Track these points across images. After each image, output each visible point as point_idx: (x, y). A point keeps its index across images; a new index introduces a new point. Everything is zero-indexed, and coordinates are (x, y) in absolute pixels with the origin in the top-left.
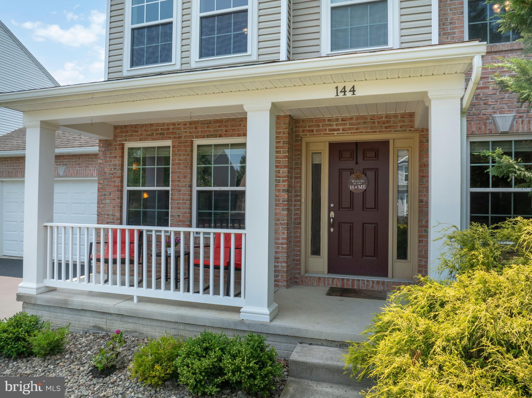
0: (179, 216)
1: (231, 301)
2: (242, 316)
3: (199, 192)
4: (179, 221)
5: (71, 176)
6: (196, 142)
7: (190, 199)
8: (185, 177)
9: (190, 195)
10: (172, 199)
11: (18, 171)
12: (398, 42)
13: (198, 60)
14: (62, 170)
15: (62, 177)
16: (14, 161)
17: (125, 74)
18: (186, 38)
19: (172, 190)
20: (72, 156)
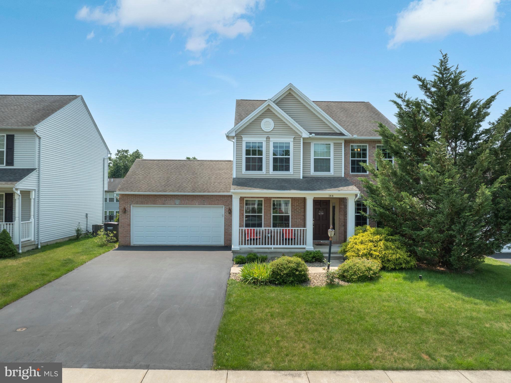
1: (302, 246)
2: (306, 249)
3: (273, 216)
4: (267, 225)
5: (183, 204)
6: (272, 199)
7: (271, 218)
8: (269, 211)
9: (271, 217)
10: (264, 218)
11: (148, 201)
12: (333, 172)
13: (272, 172)
14: (177, 202)
15: (177, 205)
16: (146, 197)
17: (243, 173)
18: (268, 164)
19: (264, 215)
20: (184, 195)
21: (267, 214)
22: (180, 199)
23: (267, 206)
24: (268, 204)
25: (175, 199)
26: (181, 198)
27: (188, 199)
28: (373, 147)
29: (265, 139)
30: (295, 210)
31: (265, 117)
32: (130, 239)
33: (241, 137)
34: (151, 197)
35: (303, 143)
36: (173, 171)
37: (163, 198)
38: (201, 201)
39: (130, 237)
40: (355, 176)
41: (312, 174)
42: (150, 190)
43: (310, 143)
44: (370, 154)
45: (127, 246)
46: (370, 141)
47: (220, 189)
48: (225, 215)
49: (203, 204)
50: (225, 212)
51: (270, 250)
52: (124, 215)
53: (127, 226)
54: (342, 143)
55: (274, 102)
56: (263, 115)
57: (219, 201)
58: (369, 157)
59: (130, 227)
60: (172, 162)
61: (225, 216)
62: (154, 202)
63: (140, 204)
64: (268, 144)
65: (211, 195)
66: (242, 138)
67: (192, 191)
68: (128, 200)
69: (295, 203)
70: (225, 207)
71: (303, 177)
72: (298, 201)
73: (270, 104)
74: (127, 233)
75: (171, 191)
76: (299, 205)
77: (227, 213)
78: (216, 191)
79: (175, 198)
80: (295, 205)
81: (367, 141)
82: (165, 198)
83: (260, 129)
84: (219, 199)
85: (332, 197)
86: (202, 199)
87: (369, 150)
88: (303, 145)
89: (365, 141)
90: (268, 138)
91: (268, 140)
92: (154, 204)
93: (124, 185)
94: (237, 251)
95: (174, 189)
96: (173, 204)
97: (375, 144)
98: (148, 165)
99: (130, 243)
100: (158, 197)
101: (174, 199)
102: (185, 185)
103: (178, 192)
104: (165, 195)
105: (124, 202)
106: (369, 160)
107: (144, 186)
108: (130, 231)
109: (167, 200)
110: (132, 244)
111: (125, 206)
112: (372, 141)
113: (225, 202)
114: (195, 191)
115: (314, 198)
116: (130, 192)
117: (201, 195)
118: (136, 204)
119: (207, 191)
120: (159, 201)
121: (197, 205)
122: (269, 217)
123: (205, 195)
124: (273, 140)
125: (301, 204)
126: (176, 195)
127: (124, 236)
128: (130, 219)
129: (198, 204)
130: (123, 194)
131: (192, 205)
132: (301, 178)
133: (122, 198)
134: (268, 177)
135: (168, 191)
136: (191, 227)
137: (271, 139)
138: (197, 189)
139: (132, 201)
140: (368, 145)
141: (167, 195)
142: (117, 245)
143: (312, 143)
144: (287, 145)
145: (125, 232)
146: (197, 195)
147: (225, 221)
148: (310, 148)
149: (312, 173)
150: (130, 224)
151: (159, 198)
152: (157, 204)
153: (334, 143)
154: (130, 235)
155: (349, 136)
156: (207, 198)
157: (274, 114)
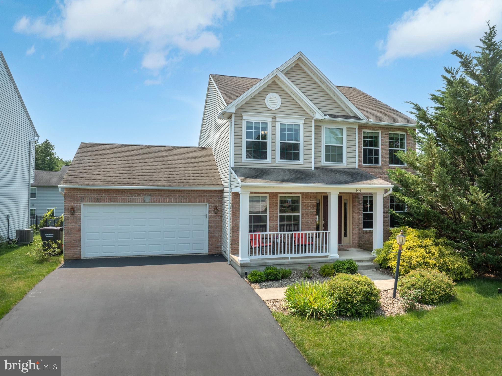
0: (273, 226)
1: (324, 254)
2: (331, 258)
3: (280, 216)
4: (274, 228)
5: (155, 202)
6: (280, 195)
7: (278, 219)
8: (276, 210)
9: (278, 217)
10: (270, 219)
11: (107, 198)
12: (346, 162)
13: (279, 161)
14: (147, 198)
15: (148, 202)
16: (103, 192)
17: (243, 161)
18: (273, 150)
19: (270, 215)
20: (156, 190)
21: (273, 213)
22: (151, 195)
23: (274, 204)
24: (274, 201)
25: (145, 195)
26: (152, 193)
27: (161, 195)
28: (386, 135)
29: (271, 119)
30: (307, 208)
31: (270, 91)
32: (80, 249)
33: (240, 115)
34: (111, 193)
35: (315, 126)
36: (135, 158)
37: (127, 193)
38: (179, 197)
39: (81, 247)
40: (368, 168)
41: (322, 164)
42: (110, 183)
43: (321, 126)
44: (383, 143)
45: (76, 259)
46: (383, 128)
47: (203, 182)
48: (209, 215)
49: (182, 202)
50: (209, 212)
51: (287, 260)
52: (72, 217)
53: (77, 232)
54: (355, 129)
55: (281, 72)
56: (267, 88)
57: (202, 197)
58: (381, 146)
59: (80, 233)
60: (130, 148)
61: (209, 217)
62: (114, 198)
63: (95, 202)
64: (274, 125)
65: (192, 190)
66: (242, 116)
67: (168, 185)
68: (77, 196)
69: (307, 200)
70: (209, 205)
71: (315, 168)
72: (310, 197)
73: (278, 74)
74: (76, 242)
75: (139, 185)
76: (311, 202)
77: (212, 213)
78: (199, 185)
79: (143, 193)
80: (307, 202)
81: (380, 128)
82: (130, 193)
83: (265, 106)
84: (202, 195)
85: (359, 192)
86: (180, 195)
87: (381, 138)
88: (315, 129)
89: (378, 127)
90: (274, 118)
91: (274, 120)
92: (114, 202)
93: (70, 176)
94: (247, 264)
95: (143, 181)
96: (141, 202)
97: (388, 132)
98: (99, 150)
99: (80, 256)
100: (120, 192)
101: (142, 195)
102: (157, 176)
103: (149, 186)
104: (131, 190)
105: (71, 200)
106: (382, 149)
107: (99, 178)
108: (80, 238)
109: (133, 197)
110: (83, 257)
111: (73, 204)
112: (384, 128)
113: (210, 199)
114: (172, 185)
115: (340, 193)
116: (82, 185)
117: (179, 190)
118: (89, 202)
119: (188, 185)
120: (122, 197)
121: (173, 202)
122: (276, 217)
123: (184, 190)
124: (280, 120)
125: (313, 201)
126: (145, 190)
127: (72, 245)
128: (81, 222)
129: (175, 201)
130: (70, 189)
131: (167, 202)
132: (313, 169)
133: (69, 194)
134: (273, 166)
135: (136, 185)
136: (164, 231)
137: (278, 120)
138: (173, 182)
139: (84, 198)
140: (380, 132)
141: (133, 190)
142: (62, 259)
143: (322, 127)
144: (297, 128)
145: (73, 240)
146: (174, 190)
147: (209, 222)
148: (320, 133)
149: (324, 163)
150: (80, 229)
151: (122, 193)
152: (119, 202)
153: (347, 128)
154: (80, 244)
155: (364, 119)
156: (186, 193)
157: (281, 88)
